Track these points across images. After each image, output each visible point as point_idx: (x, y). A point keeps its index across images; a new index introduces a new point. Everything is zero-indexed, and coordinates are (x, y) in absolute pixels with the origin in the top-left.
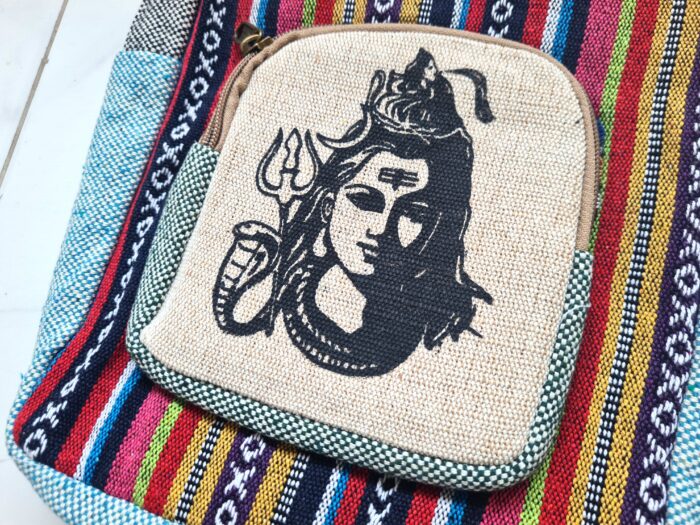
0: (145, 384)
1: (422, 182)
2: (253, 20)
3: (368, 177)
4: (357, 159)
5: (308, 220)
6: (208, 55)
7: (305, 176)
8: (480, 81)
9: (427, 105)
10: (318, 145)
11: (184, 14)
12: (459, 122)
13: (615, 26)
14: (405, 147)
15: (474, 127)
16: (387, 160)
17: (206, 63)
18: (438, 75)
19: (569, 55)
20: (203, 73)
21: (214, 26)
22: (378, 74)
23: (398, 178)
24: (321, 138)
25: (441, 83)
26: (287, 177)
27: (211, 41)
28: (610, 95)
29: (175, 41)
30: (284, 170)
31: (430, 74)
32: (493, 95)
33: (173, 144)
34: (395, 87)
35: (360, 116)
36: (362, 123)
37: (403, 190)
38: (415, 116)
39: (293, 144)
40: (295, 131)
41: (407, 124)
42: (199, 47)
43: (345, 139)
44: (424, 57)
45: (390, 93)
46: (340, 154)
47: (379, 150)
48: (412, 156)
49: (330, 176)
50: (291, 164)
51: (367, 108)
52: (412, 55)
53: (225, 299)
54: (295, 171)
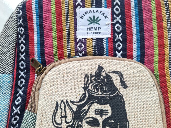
1: (110, 113)
2: (36, 57)
3: (91, 114)
4: (86, 108)
6: (22, 70)
7: (70, 118)
8: (121, 75)
9: (105, 84)
10: (71, 105)
11: (10, 58)
12: (116, 89)
13: (153, 47)
14: (101, 101)
15: (122, 90)
16: (96, 106)
17: (22, 73)
18: (106, 74)
19: (142, 60)
20: (22, 77)
21: (22, 60)
22: (86, 76)
23: (101, 112)
24: (72, 102)
25: (108, 76)
26: (63, 119)
27: (22, 65)
28: (156, 68)
29: (10, 68)
30: (62, 117)
31: (103, 74)
32: (125, 79)
34: (93, 79)
35: (83, 92)
36: (85, 94)
37: (104, 117)
38: (102, 89)
39: (63, 106)
40: (62, 101)
41: (100, 92)
42: (19, 69)
43: (80, 101)
44: (100, 68)
45: (92, 82)
46: (80, 107)
47: (92, 103)
48: (104, 104)
50: (63, 114)
51: (85, 88)
52: (96, 68)
54: (66, 117)
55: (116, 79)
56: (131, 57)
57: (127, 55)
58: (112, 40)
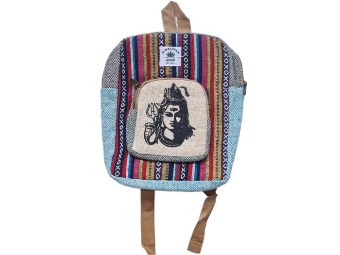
0: (134, 158)
1: (179, 110)
2: (133, 77)
3: (168, 110)
4: (165, 107)
5: (159, 121)
6: (124, 86)
7: (156, 112)
8: (185, 89)
9: (176, 94)
10: (157, 105)
11: (117, 78)
12: (183, 97)
13: (207, 73)
14: (174, 103)
15: (186, 98)
16: (171, 106)
17: (124, 88)
18: (177, 88)
19: (200, 81)
20: (124, 91)
21: (124, 79)
22: (166, 89)
23: (174, 110)
24: (157, 104)
25: (178, 90)
26: (153, 113)
27: (124, 83)
28: (209, 86)
29: (116, 85)
30: (152, 112)
31: (176, 88)
32: (188, 91)
33: (122, 108)
34: (169, 91)
35: (164, 98)
36: (165, 100)
37: (176, 112)
38: (174, 97)
39: (152, 106)
40: (152, 103)
41: (173, 99)
42: (122, 85)
43: (162, 103)
44: (174, 85)
45: (169, 93)
46: (162, 107)
47: (169, 105)
48: (176, 105)
49: (161, 111)
50: (153, 110)
51: (165, 96)
52: (171, 85)
53: (147, 139)
54: (154, 111)
55: (183, 91)
56: (193, 79)
57: (191, 77)
58: (182, 68)
